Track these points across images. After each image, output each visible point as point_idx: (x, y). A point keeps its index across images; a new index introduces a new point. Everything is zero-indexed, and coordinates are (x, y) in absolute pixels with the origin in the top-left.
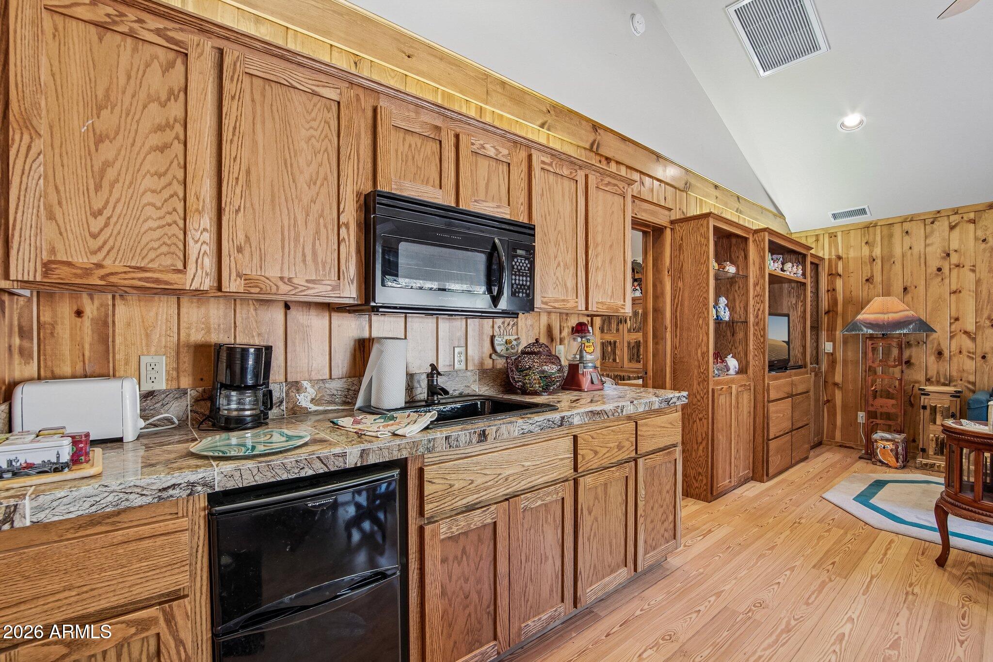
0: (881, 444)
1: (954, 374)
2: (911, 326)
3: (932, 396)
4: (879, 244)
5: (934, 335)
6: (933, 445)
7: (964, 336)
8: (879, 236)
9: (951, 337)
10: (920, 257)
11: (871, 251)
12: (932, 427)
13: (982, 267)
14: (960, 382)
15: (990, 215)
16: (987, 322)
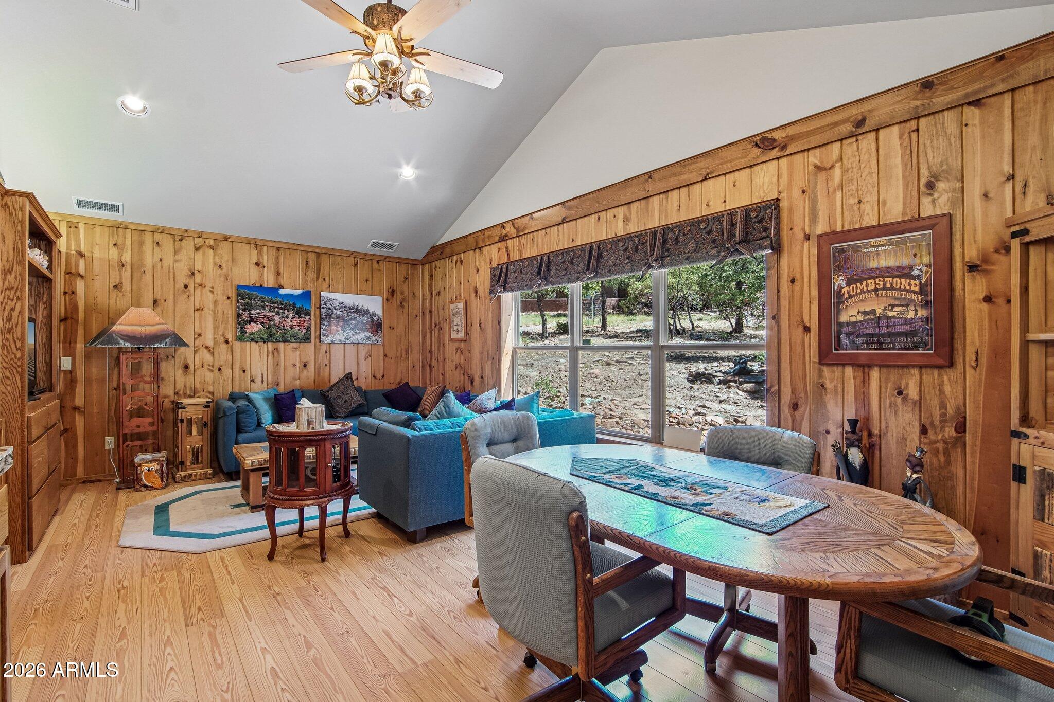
0: (145, 468)
1: (198, 386)
2: (168, 341)
3: (188, 409)
4: (129, 249)
5: (183, 349)
6: (190, 456)
7: (205, 351)
8: (129, 239)
9: (196, 352)
10: (169, 271)
11: (120, 256)
12: (189, 439)
13: (218, 290)
14: (202, 393)
15: (225, 245)
16: (222, 338)
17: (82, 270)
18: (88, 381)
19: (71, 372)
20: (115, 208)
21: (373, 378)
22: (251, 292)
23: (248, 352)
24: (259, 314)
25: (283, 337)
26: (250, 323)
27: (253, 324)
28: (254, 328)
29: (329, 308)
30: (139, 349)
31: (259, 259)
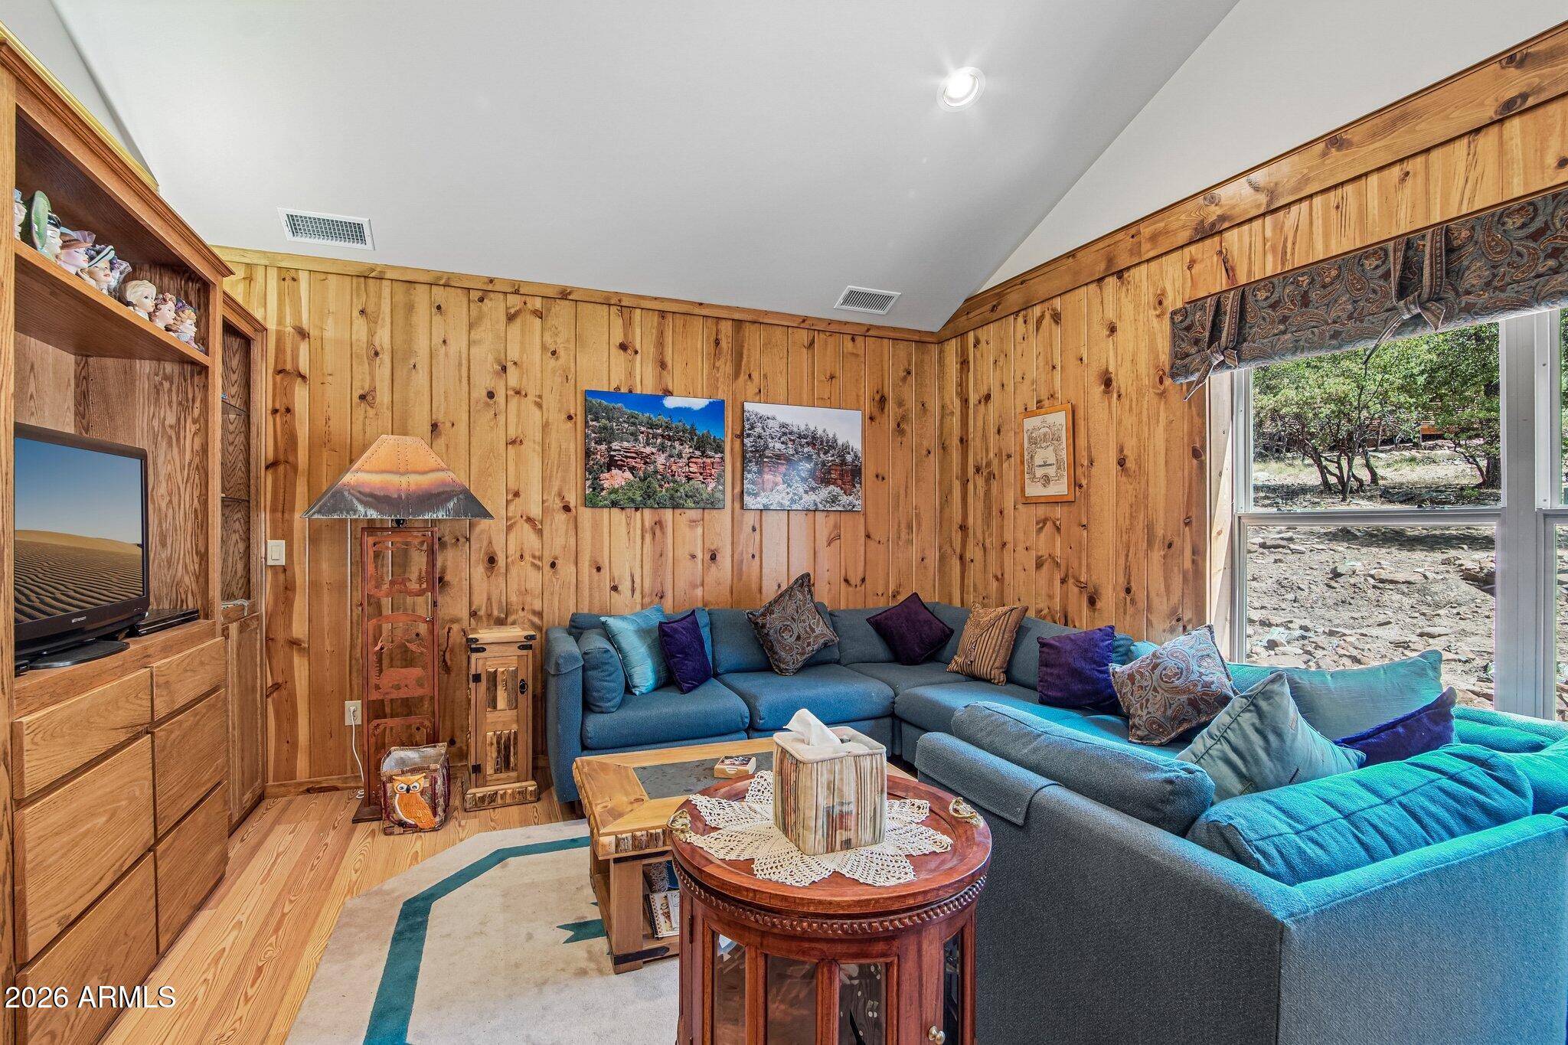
1: (513, 598)
2: (451, 505)
3: (490, 652)
4: (388, 320)
5: (484, 524)
7: (527, 527)
8: (388, 301)
9: (509, 528)
10: (460, 364)
11: (372, 333)
12: (491, 716)
13: (550, 401)
14: (521, 613)
15: (563, 309)
16: (558, 501)
17: (304, 366)
18: (314, 586)
19: (284, 569)
20: (355, 232)
21: (843, 584)
22: (611, 405)
23: (606, 530)
24: (627, 450)
25: (672, 498)
26: (609, 470)
27: (615, 471)
28: (617, 479)
29: (760, 437)
30: (398, 522)
31: (626, 335)
